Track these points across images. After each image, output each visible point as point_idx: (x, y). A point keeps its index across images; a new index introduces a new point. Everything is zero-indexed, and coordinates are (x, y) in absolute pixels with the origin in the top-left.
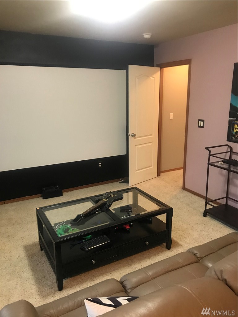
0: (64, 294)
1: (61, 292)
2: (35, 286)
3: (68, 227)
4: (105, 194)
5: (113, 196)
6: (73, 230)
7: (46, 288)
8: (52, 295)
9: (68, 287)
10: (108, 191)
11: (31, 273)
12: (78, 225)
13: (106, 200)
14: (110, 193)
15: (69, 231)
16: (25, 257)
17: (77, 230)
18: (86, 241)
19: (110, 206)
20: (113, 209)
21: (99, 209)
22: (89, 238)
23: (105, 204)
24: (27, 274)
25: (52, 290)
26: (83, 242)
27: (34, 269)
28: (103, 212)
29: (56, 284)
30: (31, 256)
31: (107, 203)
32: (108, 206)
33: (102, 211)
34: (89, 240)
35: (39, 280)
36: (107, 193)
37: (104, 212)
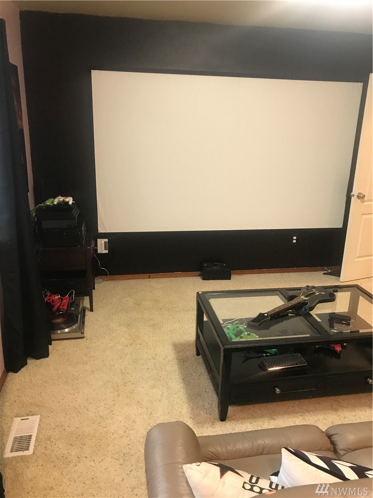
0: (227, 426)
1: (224, 422)
2: (187, 405)
3: (241, 329)
4: (304, 288)
5: (317, 294)
6: (248, 335)
7: (202, 412)
8: (210, 424)
9: (234, 419)
10: (311, 285)
11: (182, 385)
12: (259, 329)
13: (306, 299)
14: (314, 287)
15: (242, 335)
16: (174, 360)
17: (254, 337)
18: (267, 356)
19: (312, 309)
20: (317, 315)
21: (294, 310)
22: (273, 353)
23: (304, 304)
24: (177, 385)
25: (211, 416)
26: (263, 356)
27: (186, 380)
28: (300, 315)
29: (217, 410)
30: (182, 361)
31: (307, 303)
32: (310, 308)
33: (297, 315)
34: (272, 355)
35: (193, 397)
36: (308, 286)
37: (302, 316)
